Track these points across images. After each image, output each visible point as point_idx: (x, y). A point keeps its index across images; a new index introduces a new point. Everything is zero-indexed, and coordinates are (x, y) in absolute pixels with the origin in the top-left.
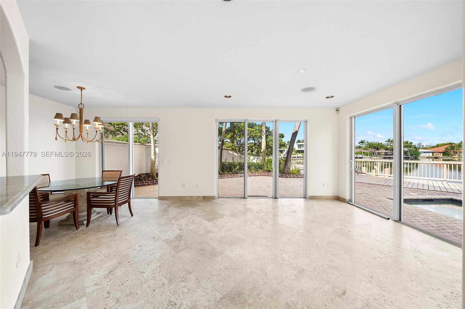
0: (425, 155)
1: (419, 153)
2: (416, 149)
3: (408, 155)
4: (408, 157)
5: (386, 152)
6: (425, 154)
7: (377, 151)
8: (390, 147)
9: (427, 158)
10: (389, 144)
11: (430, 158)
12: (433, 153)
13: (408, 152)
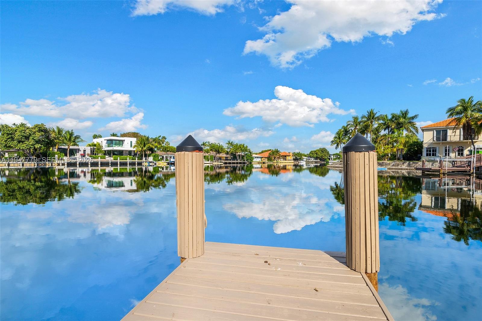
0: (256, 161)
1: (252, 158)
2: (251, 153)
3: (244, 161)
4: (244, 162)
5: (227, 156)
6: (256, 159)
7: (218, 155)
8: (230, 151)
9: (258, 163)
10: (229, 147)
11: (260, 163)
12: (261, 158)
13: (244, 156)
